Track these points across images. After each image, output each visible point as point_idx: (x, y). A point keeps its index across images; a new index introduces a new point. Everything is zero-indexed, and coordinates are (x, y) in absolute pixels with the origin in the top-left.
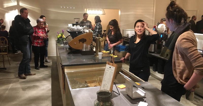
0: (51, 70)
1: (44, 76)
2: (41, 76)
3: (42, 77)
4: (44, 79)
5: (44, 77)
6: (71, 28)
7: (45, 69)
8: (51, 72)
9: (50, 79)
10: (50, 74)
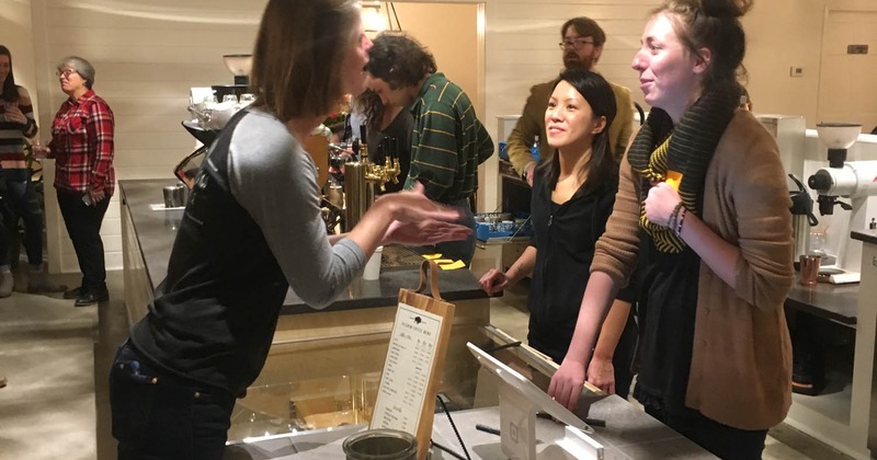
0: (91, 352)
1: (54, 385)
2: (37, 386)
3: (41, 389)
4: (55, 401)
5: (52, 390)
6: (210, 111)
7: (57, 348)
8: (91, 362)
9: (90, 402)
10: (90, 376)
